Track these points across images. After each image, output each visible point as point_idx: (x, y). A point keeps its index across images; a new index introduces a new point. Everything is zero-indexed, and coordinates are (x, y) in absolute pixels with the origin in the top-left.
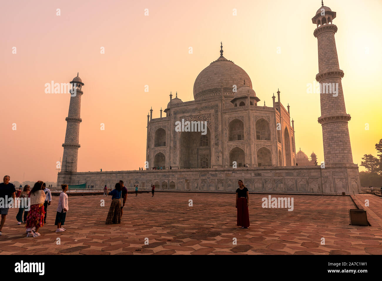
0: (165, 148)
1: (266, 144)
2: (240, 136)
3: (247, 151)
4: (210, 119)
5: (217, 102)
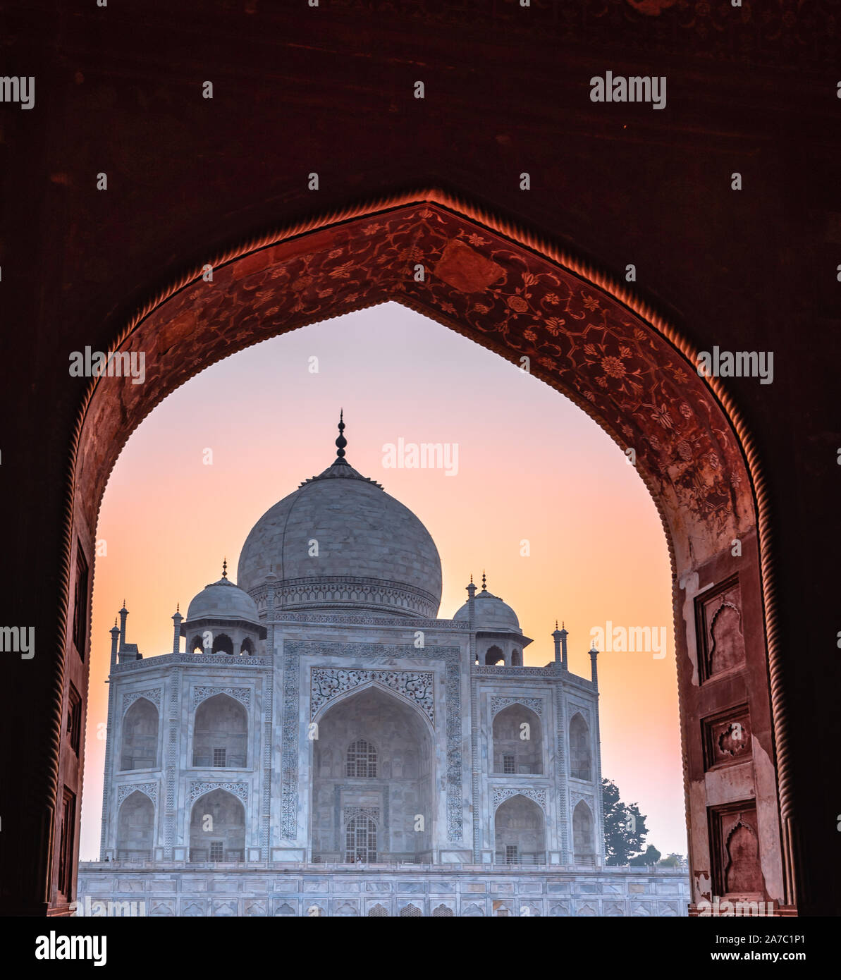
1: (585, 793)
2: (513, 758)
3: (550, 810)
5: (454, 638)
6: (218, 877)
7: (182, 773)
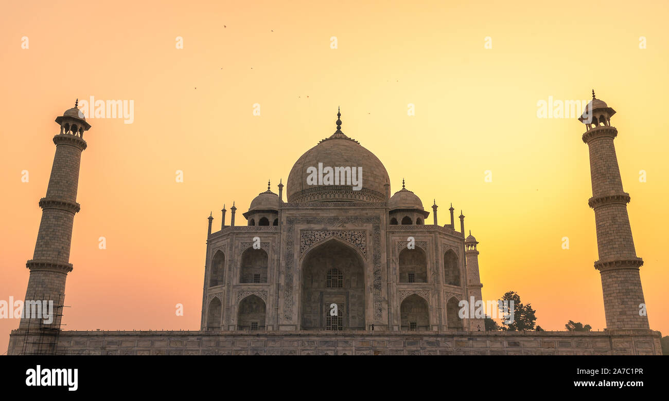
0: (265, 287)
1: (456, 292)
2: (413, 275)
3: (432, 302)
4: (363, 239)
5: (377, 211)
6: (221, 339)
7: (234, 287)
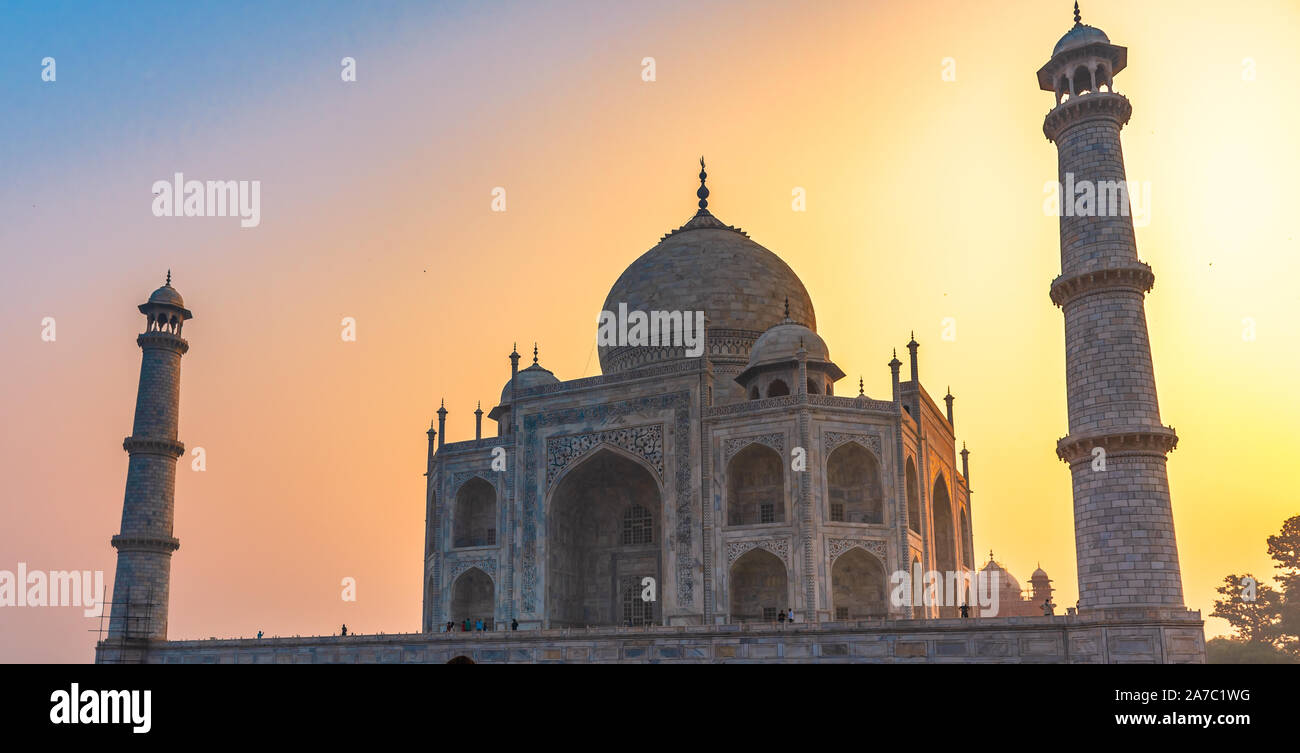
0: (492, 553)
1: (864, 538)
2: (772, 506)
3: (794, 564)
4: (657, 443)
5: (684, 381)
7: (446, 555)
